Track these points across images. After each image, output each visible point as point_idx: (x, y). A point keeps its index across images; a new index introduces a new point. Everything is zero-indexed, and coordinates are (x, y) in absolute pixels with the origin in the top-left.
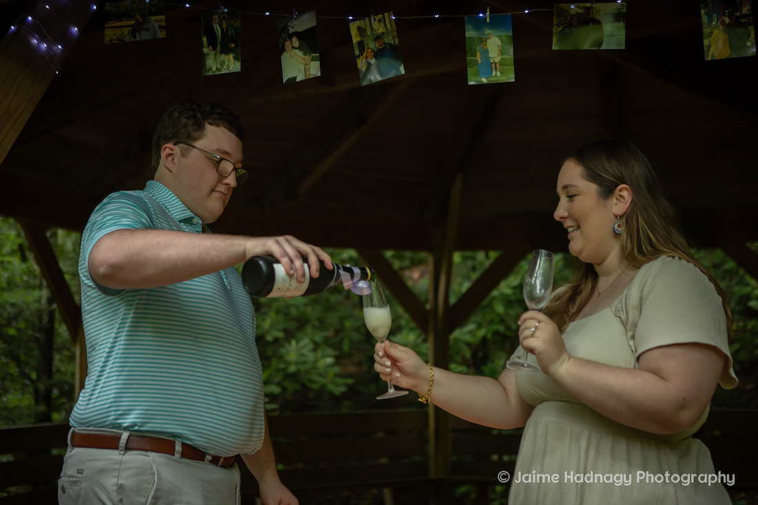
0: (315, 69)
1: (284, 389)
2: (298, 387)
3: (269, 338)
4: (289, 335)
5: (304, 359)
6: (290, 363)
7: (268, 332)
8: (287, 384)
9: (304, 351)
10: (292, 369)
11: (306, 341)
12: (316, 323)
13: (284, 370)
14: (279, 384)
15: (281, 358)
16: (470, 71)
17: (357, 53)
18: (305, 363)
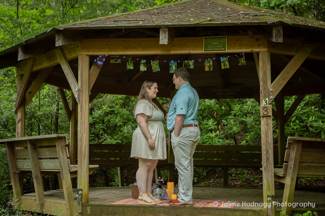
0: (146, 69)
1: (122, 141)
2: (127, 141)
3: (118, 125)
4: (125, 124)
5: (129, 132)
6: (125, 133)
7: (118, 123)
8: (123, 140)
9: (129, 129)
10: (126, 135)
11: (130, 126)
12: (133, 121)
13: (122, 135)
14: (121, 140)
15: (121, 131)
16: (170, 70)
17: (152, 67)
18: (129, 133)
